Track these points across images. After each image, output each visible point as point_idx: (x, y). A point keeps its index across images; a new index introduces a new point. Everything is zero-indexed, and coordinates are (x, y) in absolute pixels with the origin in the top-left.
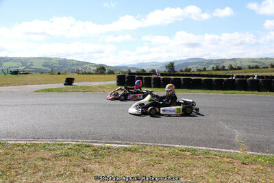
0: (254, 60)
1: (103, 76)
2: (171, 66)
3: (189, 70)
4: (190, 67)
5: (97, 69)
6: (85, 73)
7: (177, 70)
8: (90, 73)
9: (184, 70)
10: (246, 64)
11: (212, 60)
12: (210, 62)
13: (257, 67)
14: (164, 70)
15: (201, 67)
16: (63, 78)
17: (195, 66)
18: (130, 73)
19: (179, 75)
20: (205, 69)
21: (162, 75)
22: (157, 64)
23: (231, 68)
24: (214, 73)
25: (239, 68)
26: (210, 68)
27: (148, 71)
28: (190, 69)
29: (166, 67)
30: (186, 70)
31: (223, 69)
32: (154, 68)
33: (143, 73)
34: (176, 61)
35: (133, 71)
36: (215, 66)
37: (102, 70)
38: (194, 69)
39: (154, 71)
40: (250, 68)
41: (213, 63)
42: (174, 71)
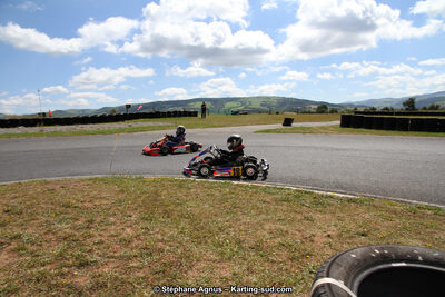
1: (324, 115)
2: (410, 103)
3: (437, 107)
4: (438, 103)
5: (319, 107)
6: (305, 113)
7: (418, 107)
8: (309, 113)
9: (428, 106)
14: (399, 107)
16: (282, 117)
19: (421, 114)
21: (397, 114)
22: (391, 100)
27: (378, 110)
29: (404, 104)
30: (432, 108)
32: (389, 105)
33: (373, 112)
34: (418, 96)
35: (359, 109)
37: (323, 109)
38: (443, 105)
39: (387, 109)
42: (414, 109)
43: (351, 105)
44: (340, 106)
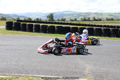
0: (110, 15)
2: (51, 16)
4: (65, 17)
7: (56, 19)
9: (60, 19)
10: (105, 17)
11: (81, 13)
12: (80, 14)
13: (112, 20)
14: (44, 19)
15: (73, 18)
17: (69, 17)
18: (19, 20)
20: (76, 20)
21: (43, 22)
23: (95, 20)
24: (82, 23)
25: (100, 20)
26: (79, 19)
27: (33, 20)
28: (65, 19)
29: (47, 17)
31: (89, 20)
32: (39, 17)
33: (30, 21)
34: (55, 13)
36: (83, 18)
39: (38, 19)
40: (107, 20)
41: (82, 16)
43: (15, 15)
44: (9, 16)
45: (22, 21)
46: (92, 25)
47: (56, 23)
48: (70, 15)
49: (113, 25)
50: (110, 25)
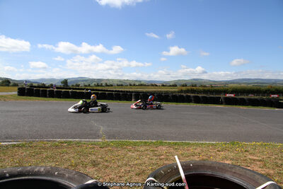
0: (120, 81)
1: (7, 87)
2: (65, 82)
3: (78, 86)
4: (79, 83)
5: (3, 82)
7: (70, 85)
9: (75, 84)
10: (116, 83)
12: (93, 80)
13: (122, 85)
14: (59, 84)
15: (86, 84)
18: (32, 86)
20: (89, 85)
21: (57, 88)
23: (107, 85)
24: (95, 88)
25: (112, 86)
26: (93, 85)
27: (47, 85)
29: (62, 83)
31: (101, 86)
33: (44, 86)
34: (69, 79)
35: (34, 85)
36: (96, 83)
37: (6, 83)
38: (82, 84)
39: (52, 85)
40: (118, 85)
42: (67, 86)
43: (29, 81)
44: (22, 81)
45: (35, 87)
46: (104, 91)
47: (70, 89)
48: (83, 81)
49: (123, 90)
50: (120, 90)
